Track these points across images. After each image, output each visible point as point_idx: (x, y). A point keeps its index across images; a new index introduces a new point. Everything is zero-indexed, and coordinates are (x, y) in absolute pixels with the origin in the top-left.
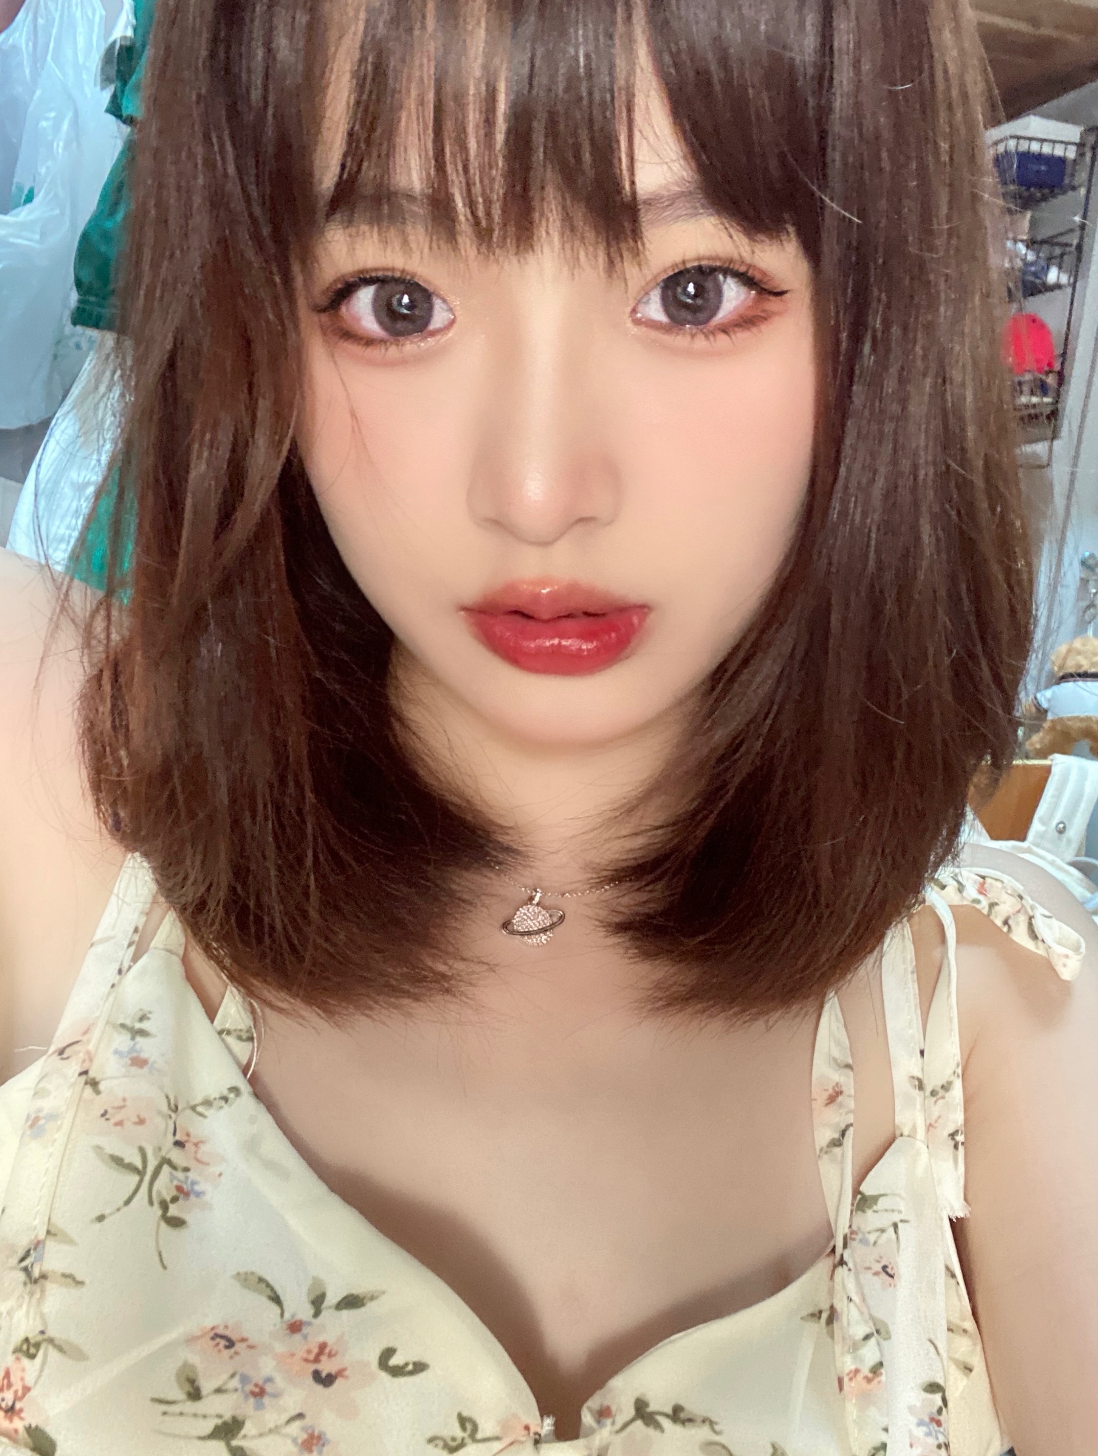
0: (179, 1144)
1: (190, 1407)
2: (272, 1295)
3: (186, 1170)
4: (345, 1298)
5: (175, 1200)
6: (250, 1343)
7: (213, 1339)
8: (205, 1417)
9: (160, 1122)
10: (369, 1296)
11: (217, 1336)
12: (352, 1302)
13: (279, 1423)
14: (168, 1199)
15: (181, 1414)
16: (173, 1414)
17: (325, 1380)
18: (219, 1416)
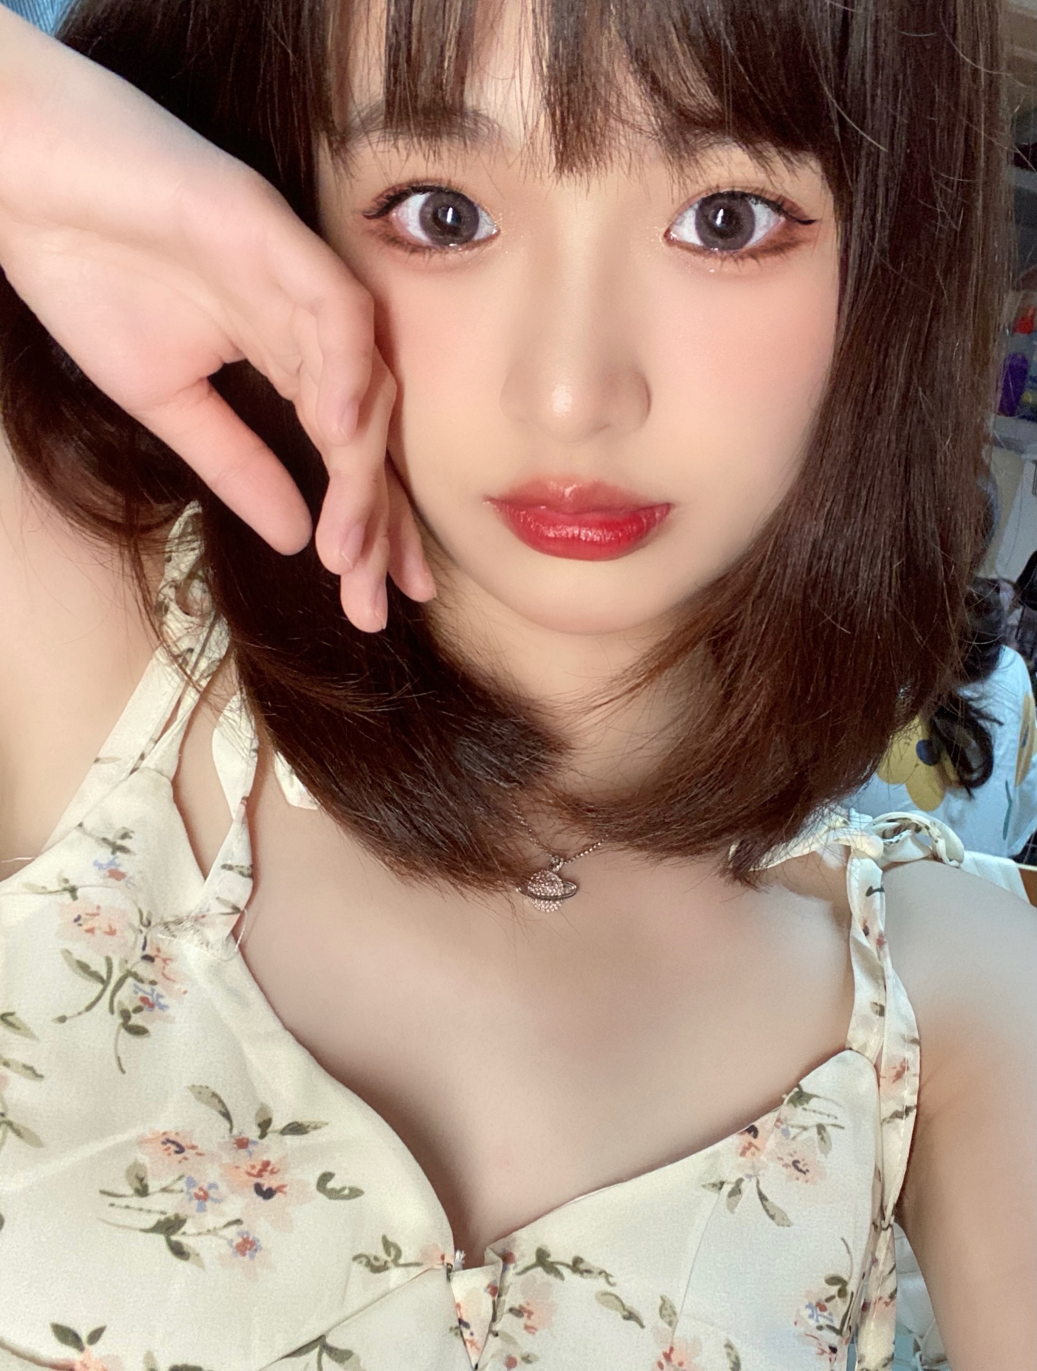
0: (148, 958)
1: (136, 1202)
2: (223, 1110)
3: (153, 983)
4: (289, 1125)
5: (138, 1010)
6: (199, 1151)
7: (164, 1143)
8: (149, 1211)
9: (130, 936)
10: (313, 1125)
11: (168, 1141)
12: (296, 1129)
13: (218, 1226)
14: (131, 1009)
15: (127, 1207)
16: (120, 1207)
17: (267, 1194)
18: (163, 1213)
